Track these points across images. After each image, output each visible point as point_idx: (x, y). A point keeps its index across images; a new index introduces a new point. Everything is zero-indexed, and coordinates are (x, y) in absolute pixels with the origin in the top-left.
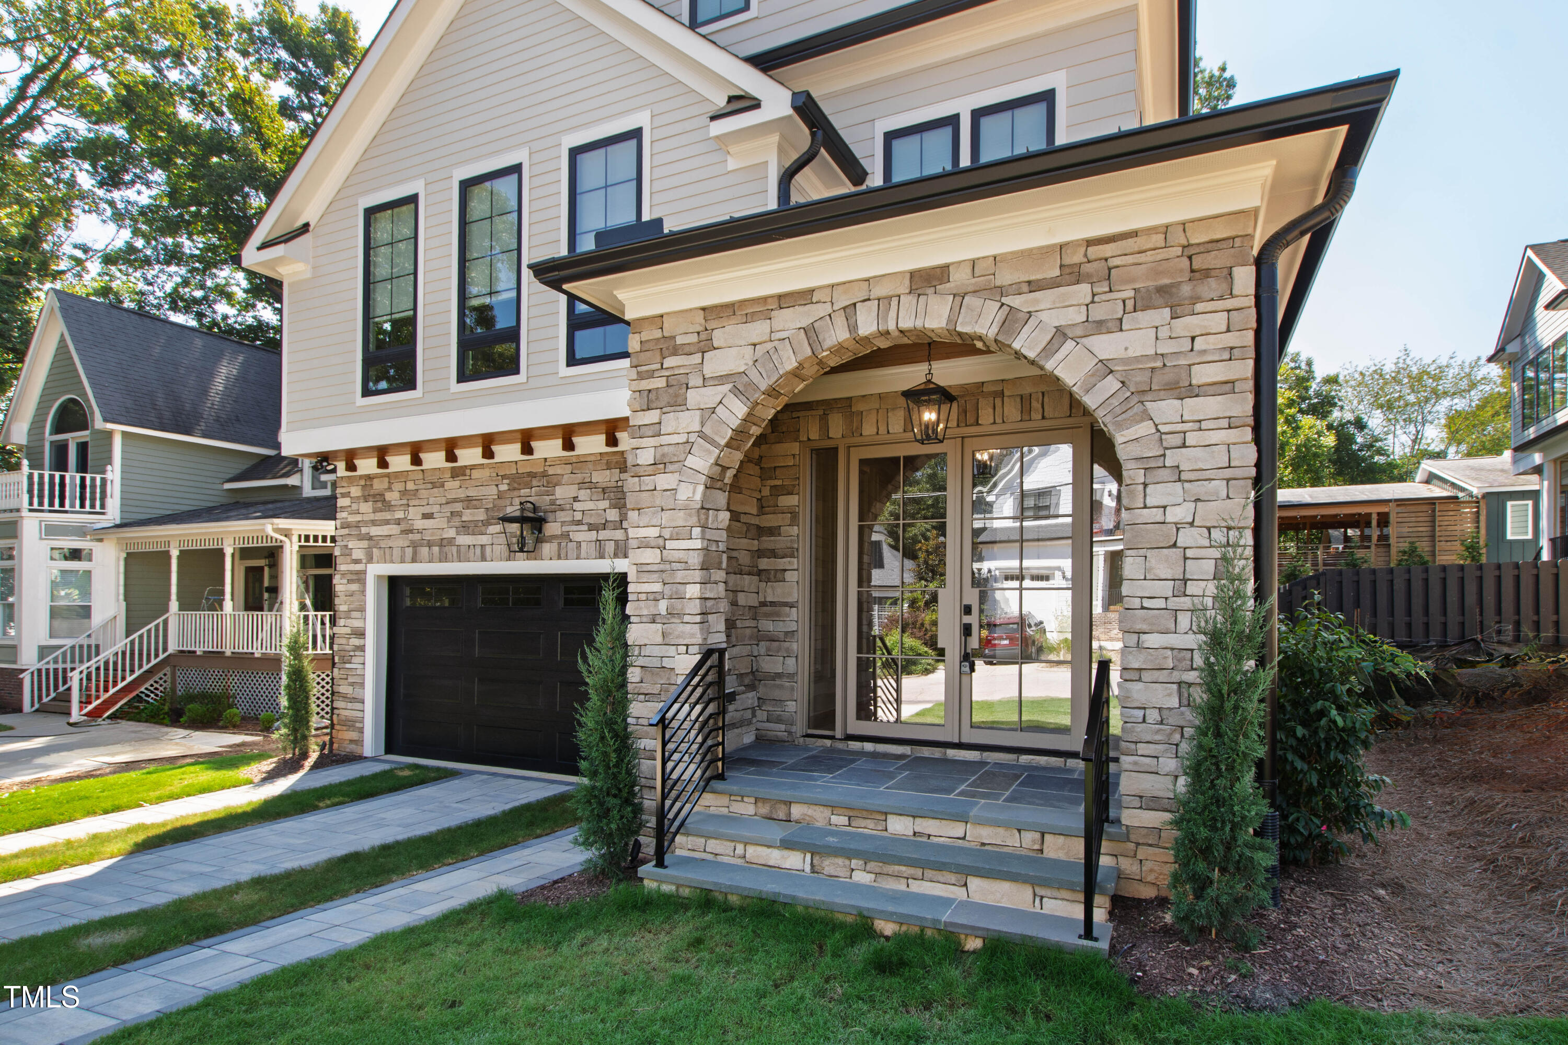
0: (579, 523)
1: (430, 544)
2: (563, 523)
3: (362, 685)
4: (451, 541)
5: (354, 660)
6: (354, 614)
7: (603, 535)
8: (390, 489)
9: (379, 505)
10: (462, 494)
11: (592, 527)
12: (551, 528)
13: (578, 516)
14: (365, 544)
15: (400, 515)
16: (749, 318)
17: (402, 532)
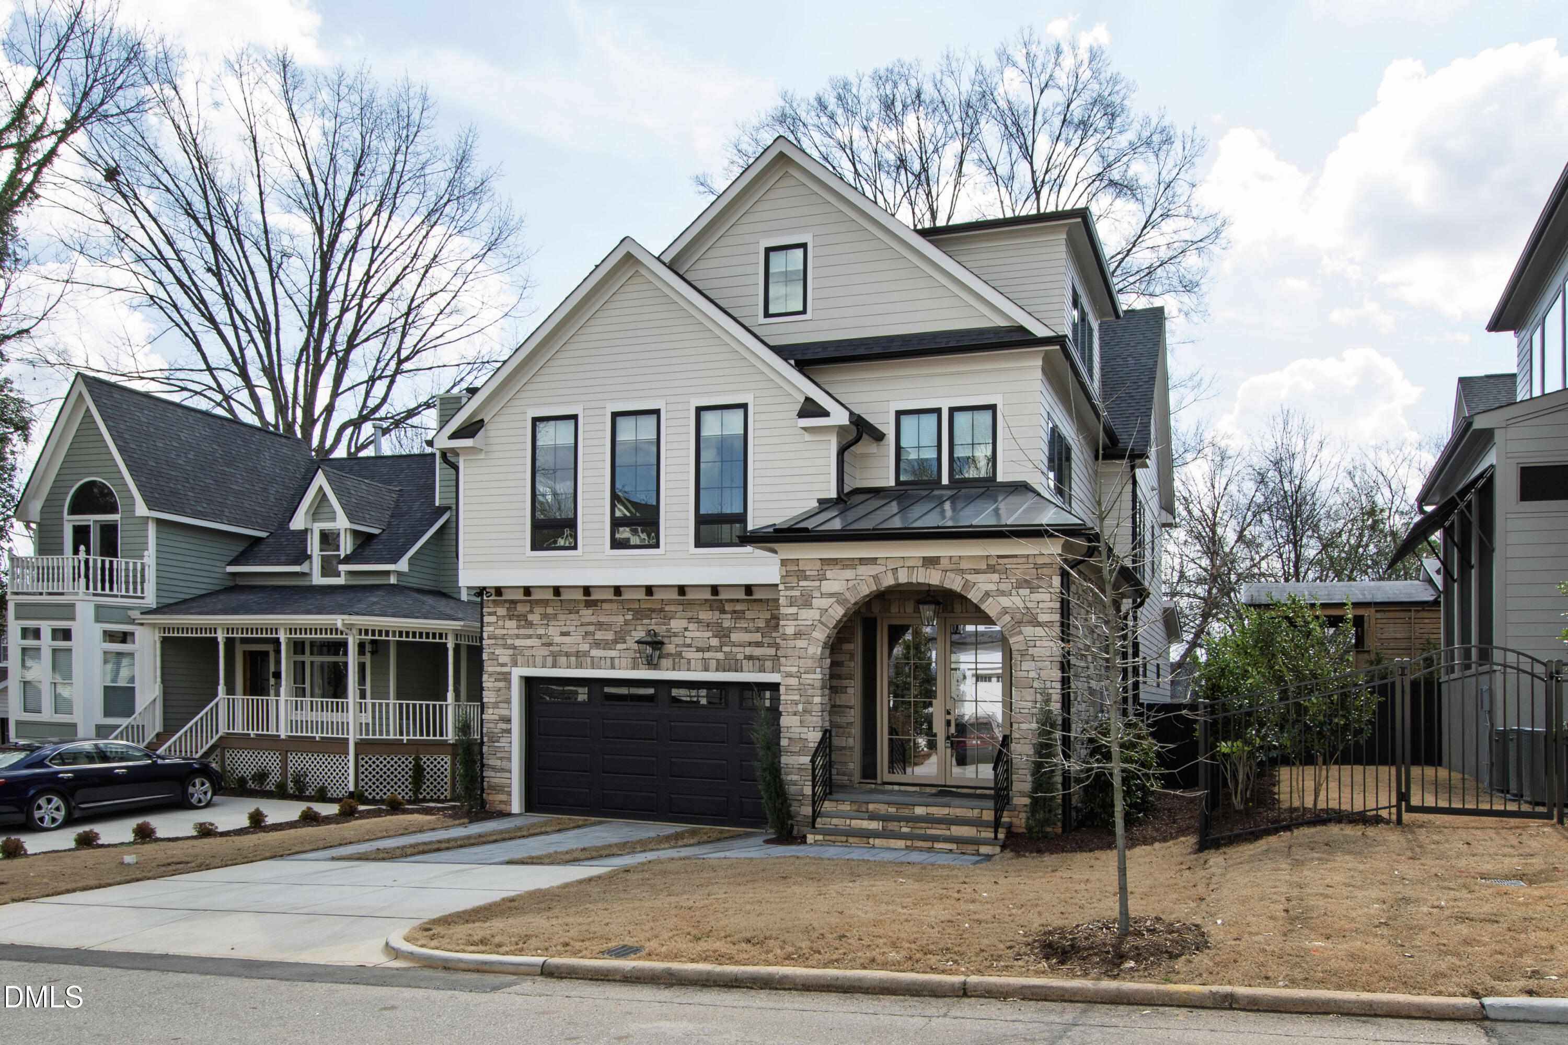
0: (689, 646)
1: (567, 655)
2: (677, 645)
3: (509, 759)
4: (586, 654)
5: (502, 740)
6: (501, 705)
7: (707, 655)
8: (531, 611)
9: (523, 623)
10: (594, 619)
11: (699, 650)
12: (670, 648)
13: (688, 641)
14: (511, 652)
15: (541, 631)
16: (845, 567)
17: (543, 645)
